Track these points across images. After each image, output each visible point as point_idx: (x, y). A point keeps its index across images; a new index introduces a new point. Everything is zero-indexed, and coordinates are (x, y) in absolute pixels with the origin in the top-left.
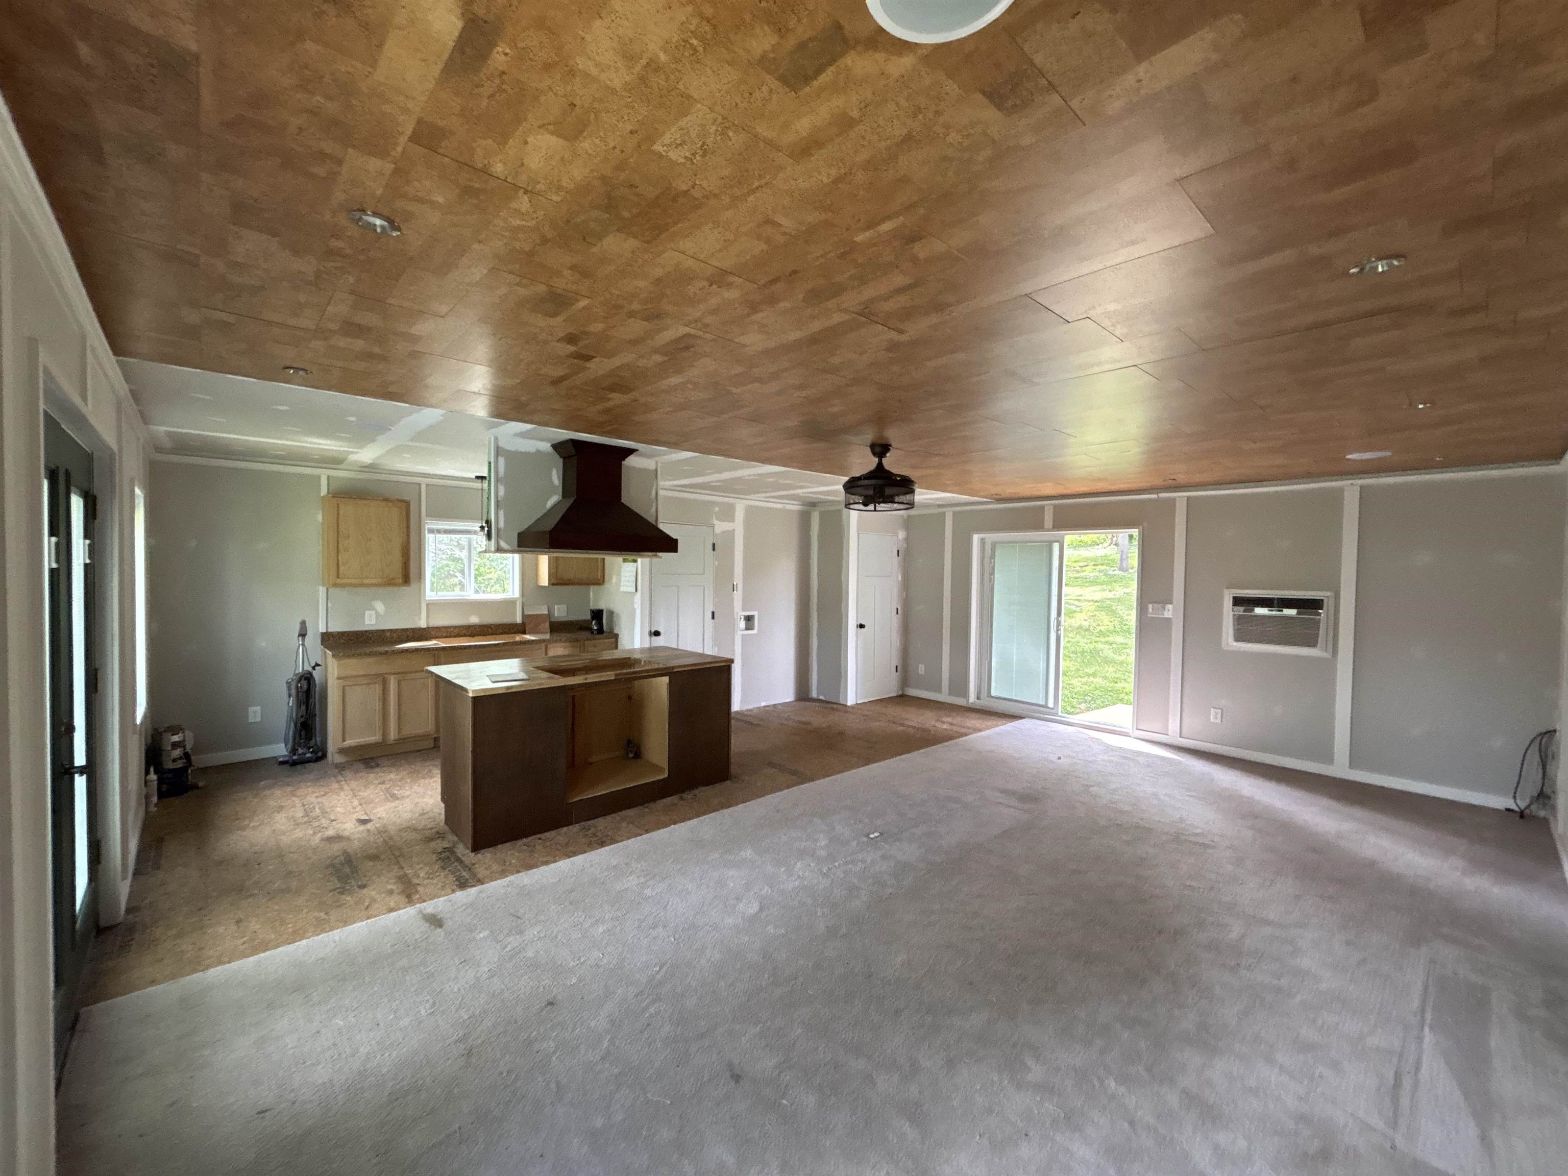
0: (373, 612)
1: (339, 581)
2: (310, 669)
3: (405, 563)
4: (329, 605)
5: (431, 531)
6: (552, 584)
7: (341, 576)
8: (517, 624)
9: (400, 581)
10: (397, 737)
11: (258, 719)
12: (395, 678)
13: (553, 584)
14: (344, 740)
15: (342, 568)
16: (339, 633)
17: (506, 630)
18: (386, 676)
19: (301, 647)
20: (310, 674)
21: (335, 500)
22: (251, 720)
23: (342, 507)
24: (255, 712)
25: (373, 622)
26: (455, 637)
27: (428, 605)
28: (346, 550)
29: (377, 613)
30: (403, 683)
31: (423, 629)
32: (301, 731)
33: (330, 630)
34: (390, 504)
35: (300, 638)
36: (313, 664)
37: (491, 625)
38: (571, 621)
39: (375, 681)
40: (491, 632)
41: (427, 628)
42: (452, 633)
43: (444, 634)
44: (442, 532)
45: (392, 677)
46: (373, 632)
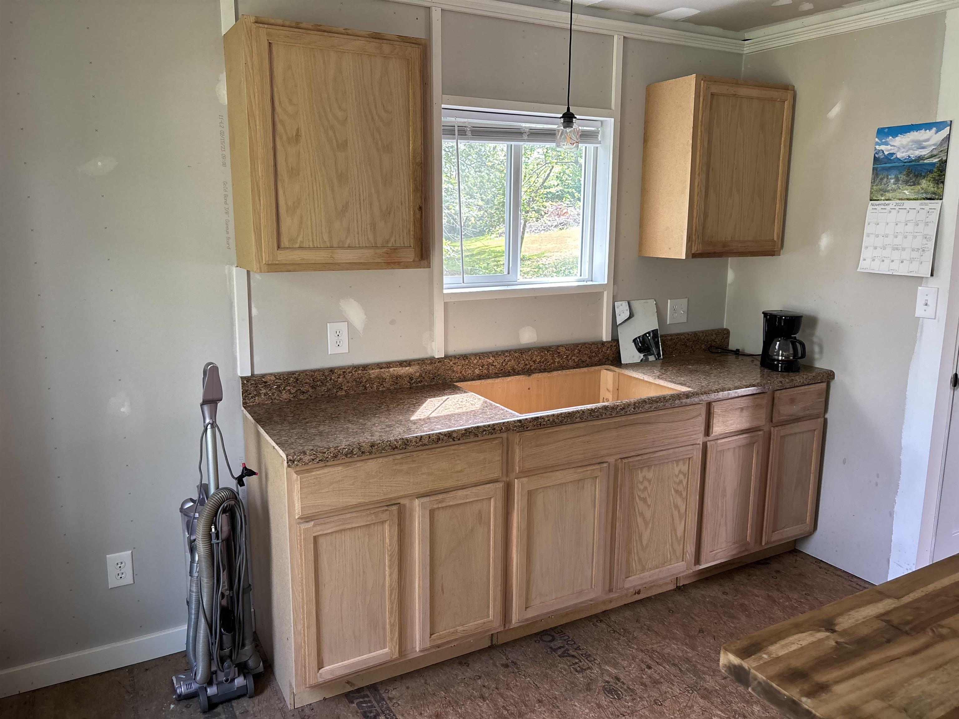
0: (343, 327)
1: (283, 256)
2: (232, 484)
3: (420, 208)
4: (254, 311)
5: (450, 132)
6: (692, 255)
7: (285, 242)
8: (603, 343)
9: (410, 255)
10: (428, 645)
11: (128, 579)
12: (423, 506)
13: (695, 256)
14: (320, 666)
15: (287, 222)
16: (278, 376)
17: (585, 358)
18: (402, 501)
19: (209, 431)
20: (234, 496)
21: (263, 31)
22: (113, 582)
23: (279, 52)
24: (120, 565)
25: (344, 349)
26: (496, 376)
27: (446, 305)
28: (294, 172)
29: (351, 327)
30: (442, 517)
31: (440, 360)
32: (221, 634)
33: (256, 372)
34: (386, 48)
35: (206, 408)
36: (238, 473)
37: (558, 347)
38: (695, 334)
39: (384, 516)
40: (558, 362)
41: (446, 357)
42: (491, 368)
43: (477, 372)
44: (469, 133)
45: (417, 502)
46: (344, 371)
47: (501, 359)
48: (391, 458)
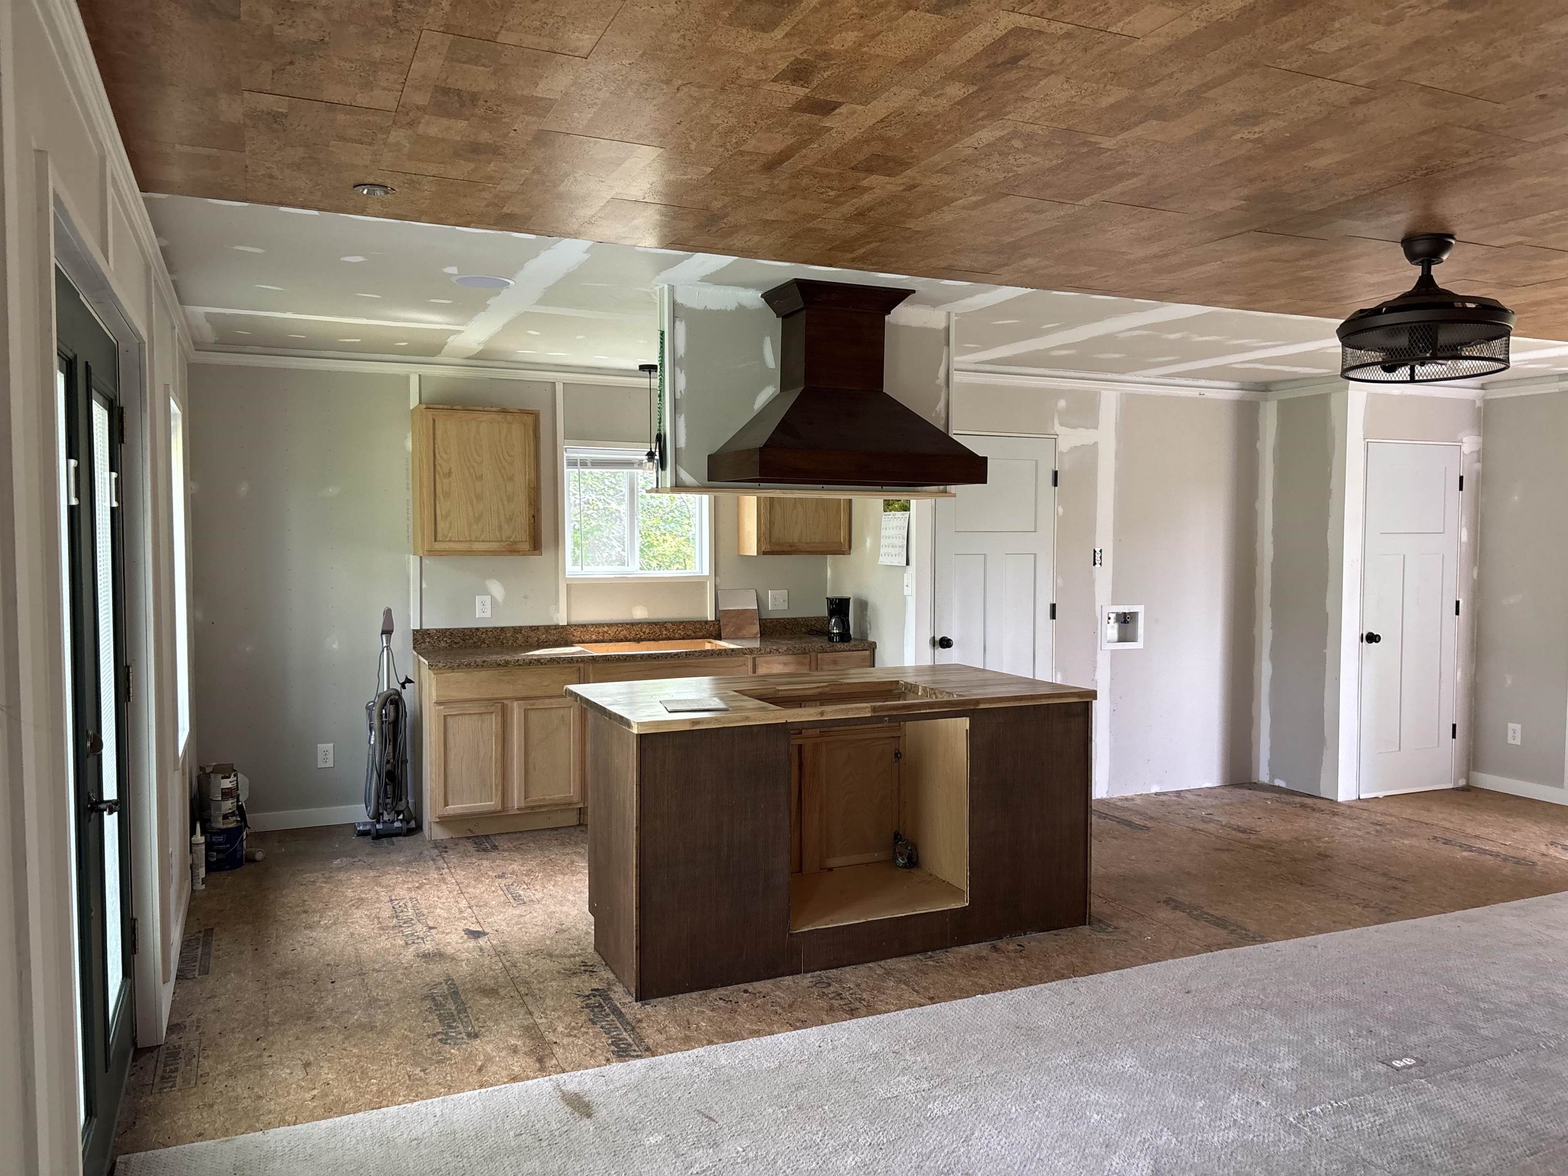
0: (488, 599)
1: (438, 546)
2: (398, 687)
3: (534, 516)
4: (424, 585)
5: (573, 463)
6: (762, 552)
7: (440, 537)
8: (706, 622)
9: (526, 546)
10: (523, 805)
11: (330, 764)
12: (519, 706)
13: (765, 553)
14: (446, 804)
15: (441, 525)
16: (438, 631)
17: (690, 633)
18: (505, 702)
19: (385, 652)
20: (399, 694)
21: (430, 413)
22: (321, 765)
23: (440, 425)
24: (326, 752)
25: (488, 614)
26: (611, 641)
27: (568, 587)
28: (447, 495)
29: (493, 599)
30: (533, 716)
31: (563, 627)
32: (386, 784)
33: (424, 627)
34: (509, 417)
35: (384, 636)
36: (402, 680)
37: (665, 623)
38: (795, 619)
39: (492, 709)
40: (666, 635)
41: (568, 625)
42: (606, 635)
43: (594, 637)
44: (589, 464)
45: (515, 703)
46: (486, 630)
47: (614, 629)
48: (497, 672)
